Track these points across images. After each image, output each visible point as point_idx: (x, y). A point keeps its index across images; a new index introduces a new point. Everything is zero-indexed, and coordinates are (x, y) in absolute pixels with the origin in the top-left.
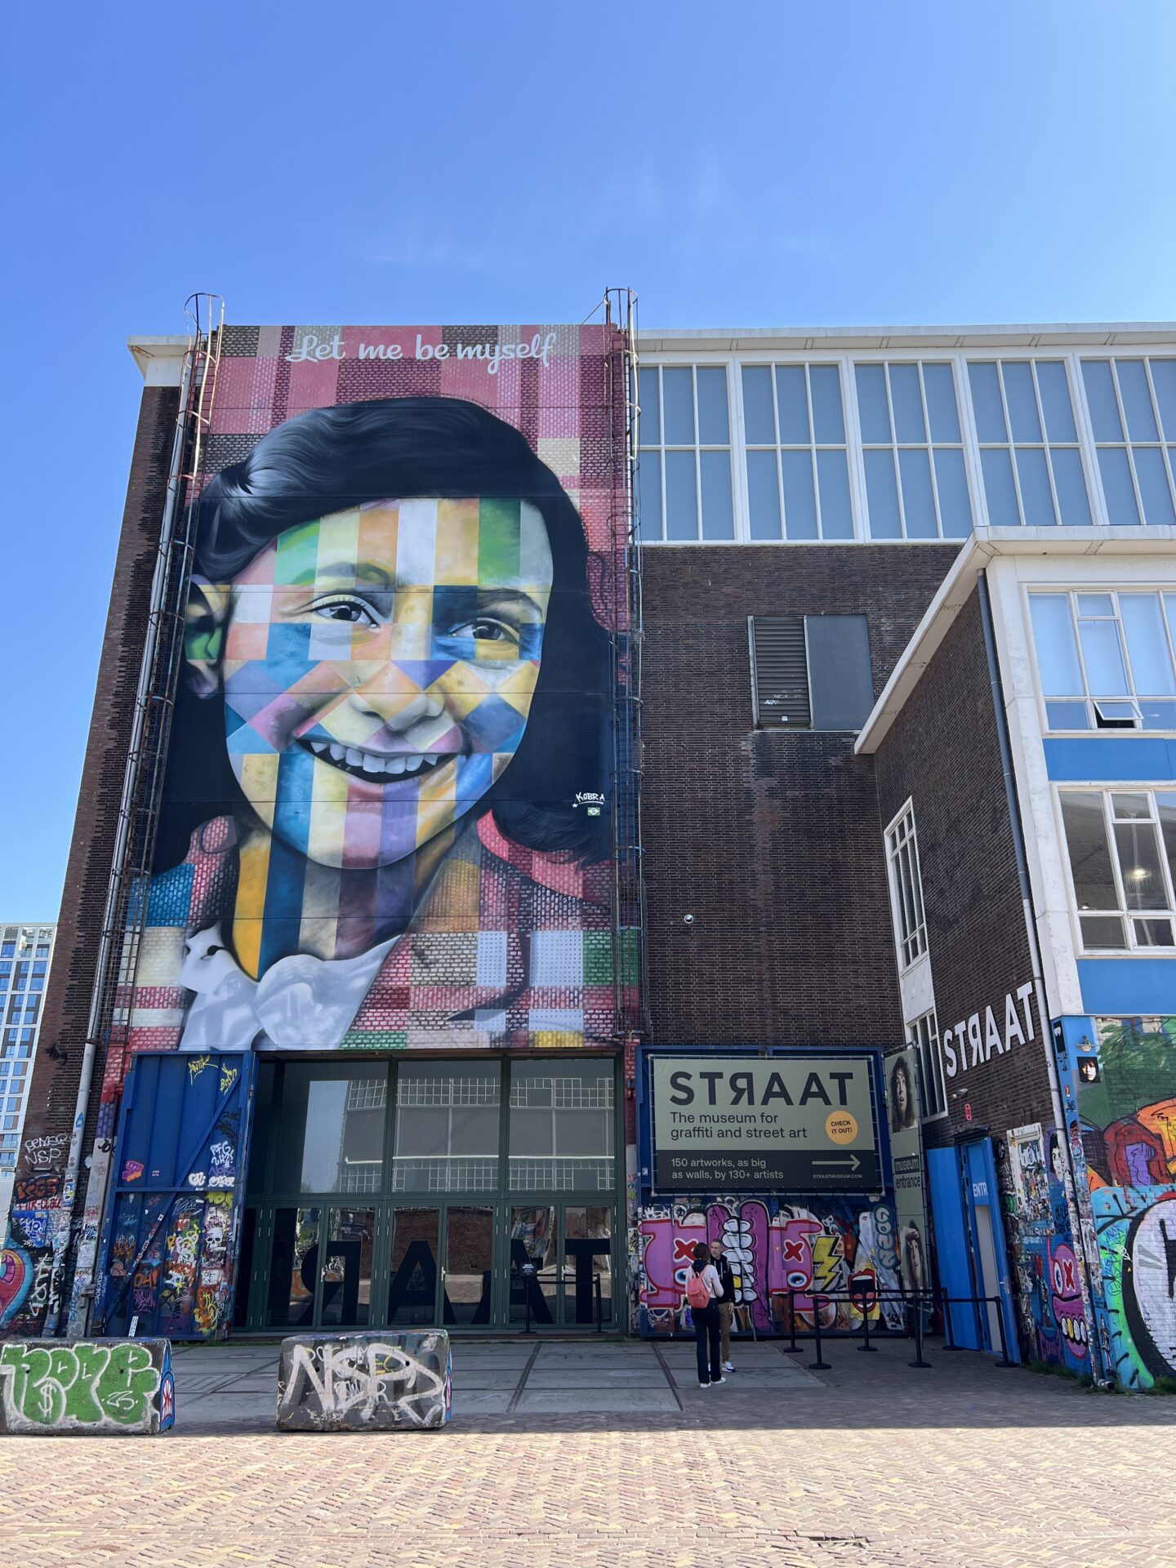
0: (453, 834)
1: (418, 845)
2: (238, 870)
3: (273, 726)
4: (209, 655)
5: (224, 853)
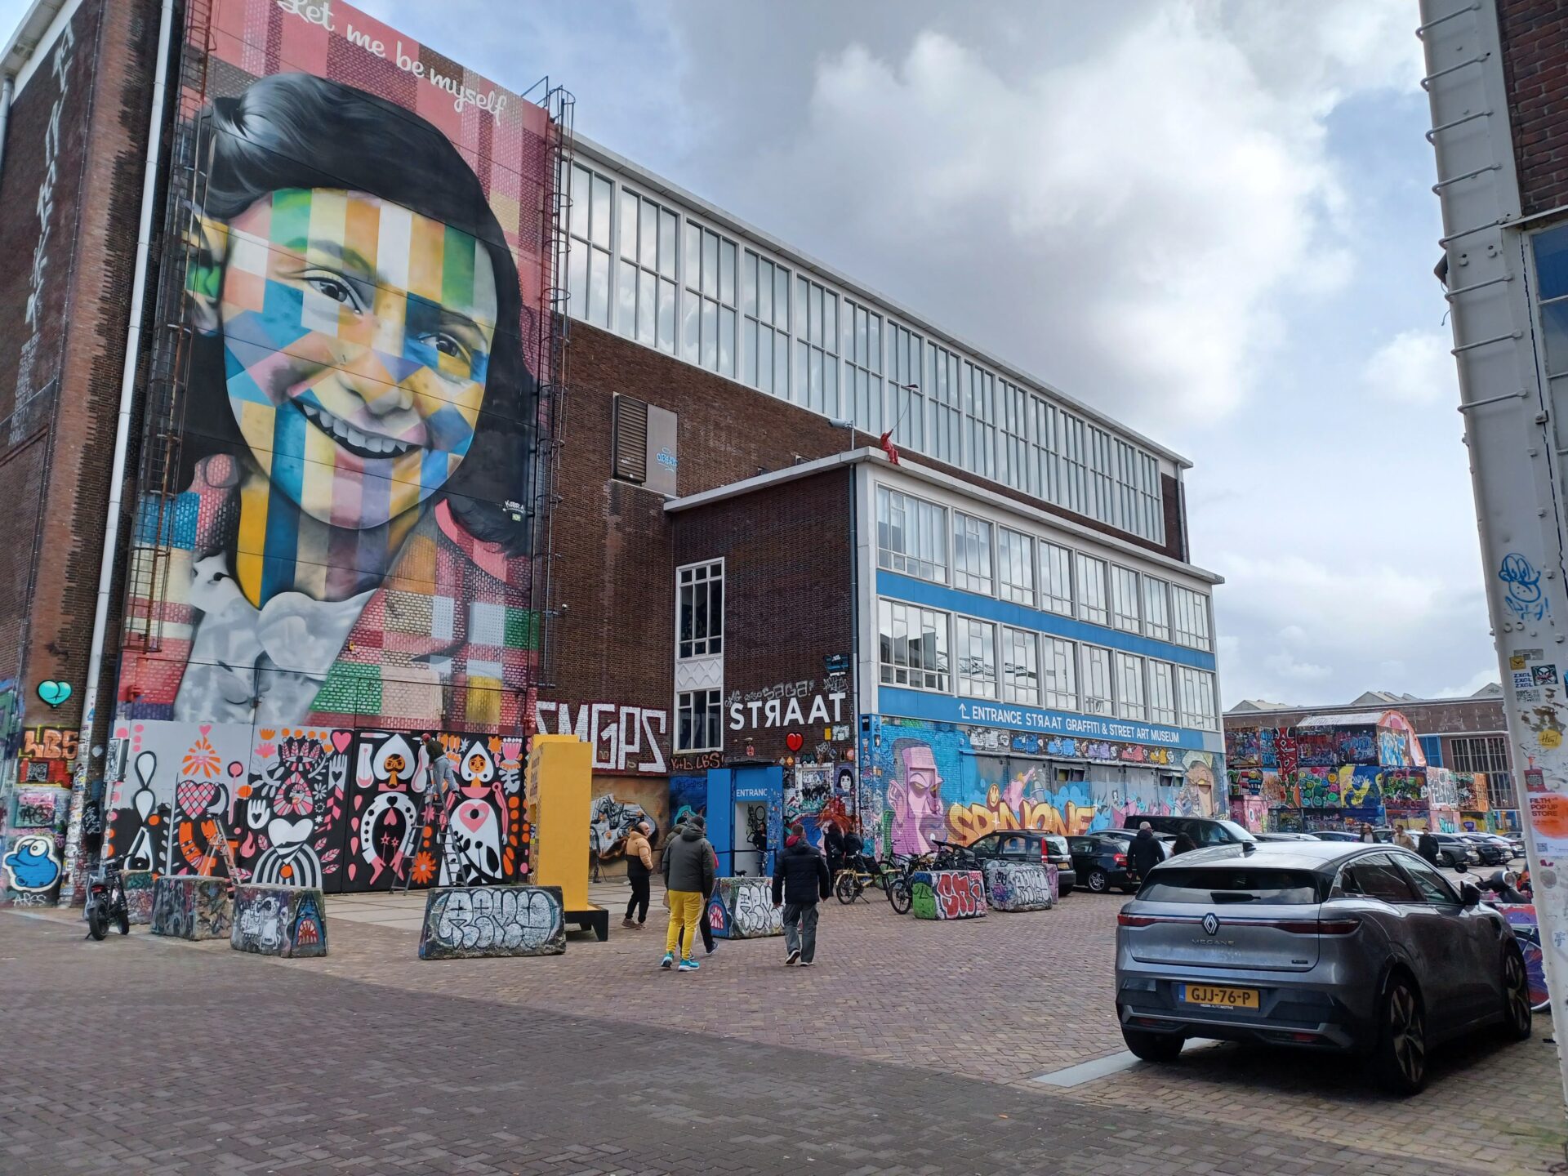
0: (417, 513)
1: (391, 517)
3: (270, 380)
4: (208, 292)
5: (227, 489)
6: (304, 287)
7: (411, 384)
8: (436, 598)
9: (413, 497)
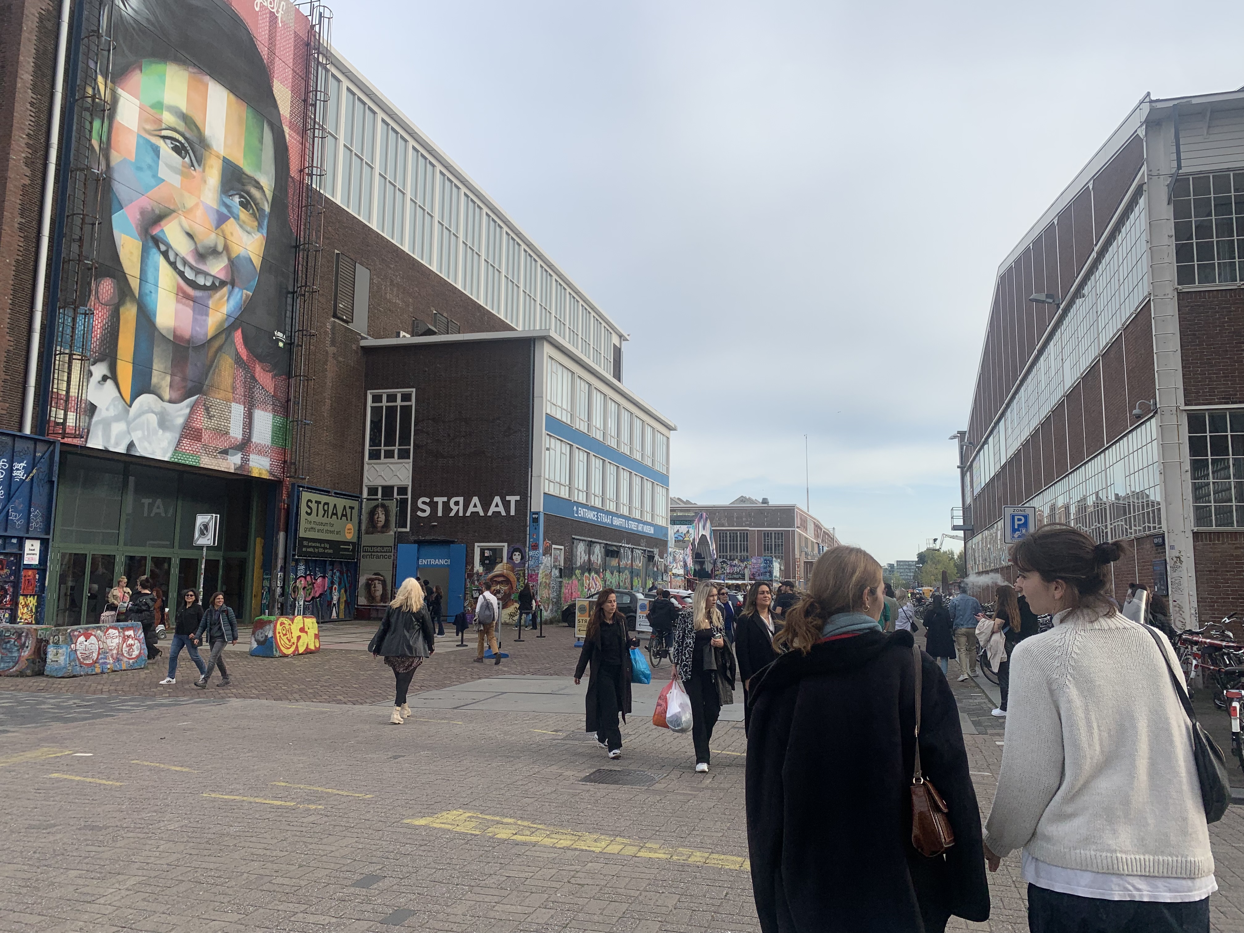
1: (209, 338)
2: (119, 323)
3: (138, 220)
4: (101, 140)
5: (111, 307)
6: (161, 143)
7: (223, 232)
8: (233, 404)
9: (221, 324)
